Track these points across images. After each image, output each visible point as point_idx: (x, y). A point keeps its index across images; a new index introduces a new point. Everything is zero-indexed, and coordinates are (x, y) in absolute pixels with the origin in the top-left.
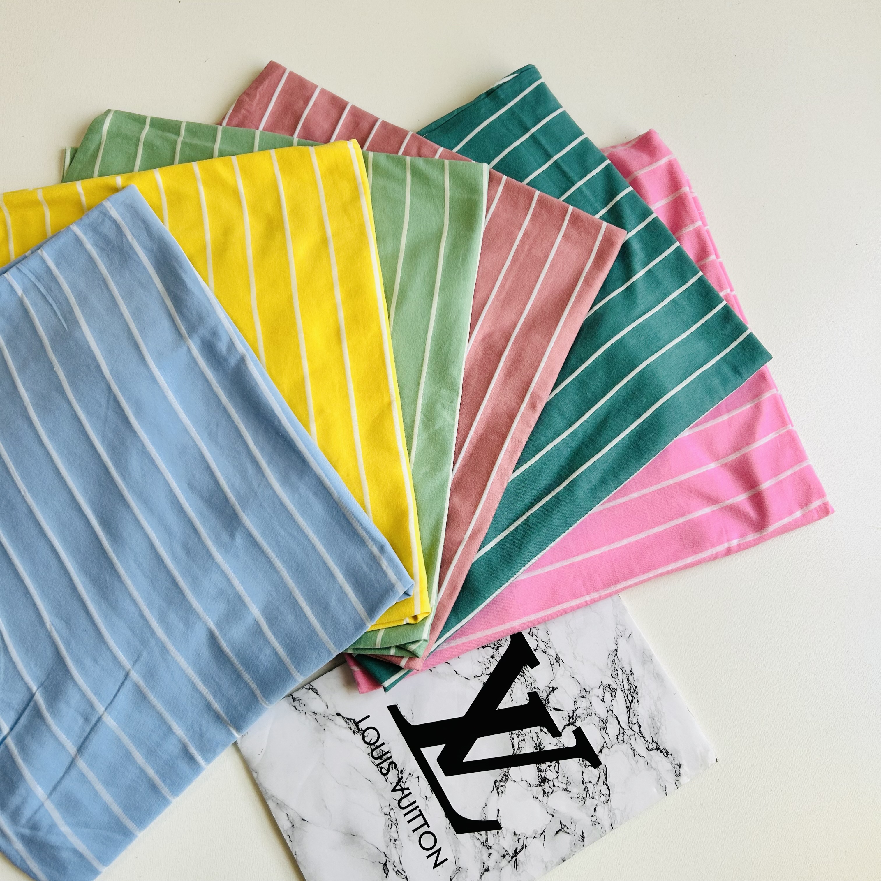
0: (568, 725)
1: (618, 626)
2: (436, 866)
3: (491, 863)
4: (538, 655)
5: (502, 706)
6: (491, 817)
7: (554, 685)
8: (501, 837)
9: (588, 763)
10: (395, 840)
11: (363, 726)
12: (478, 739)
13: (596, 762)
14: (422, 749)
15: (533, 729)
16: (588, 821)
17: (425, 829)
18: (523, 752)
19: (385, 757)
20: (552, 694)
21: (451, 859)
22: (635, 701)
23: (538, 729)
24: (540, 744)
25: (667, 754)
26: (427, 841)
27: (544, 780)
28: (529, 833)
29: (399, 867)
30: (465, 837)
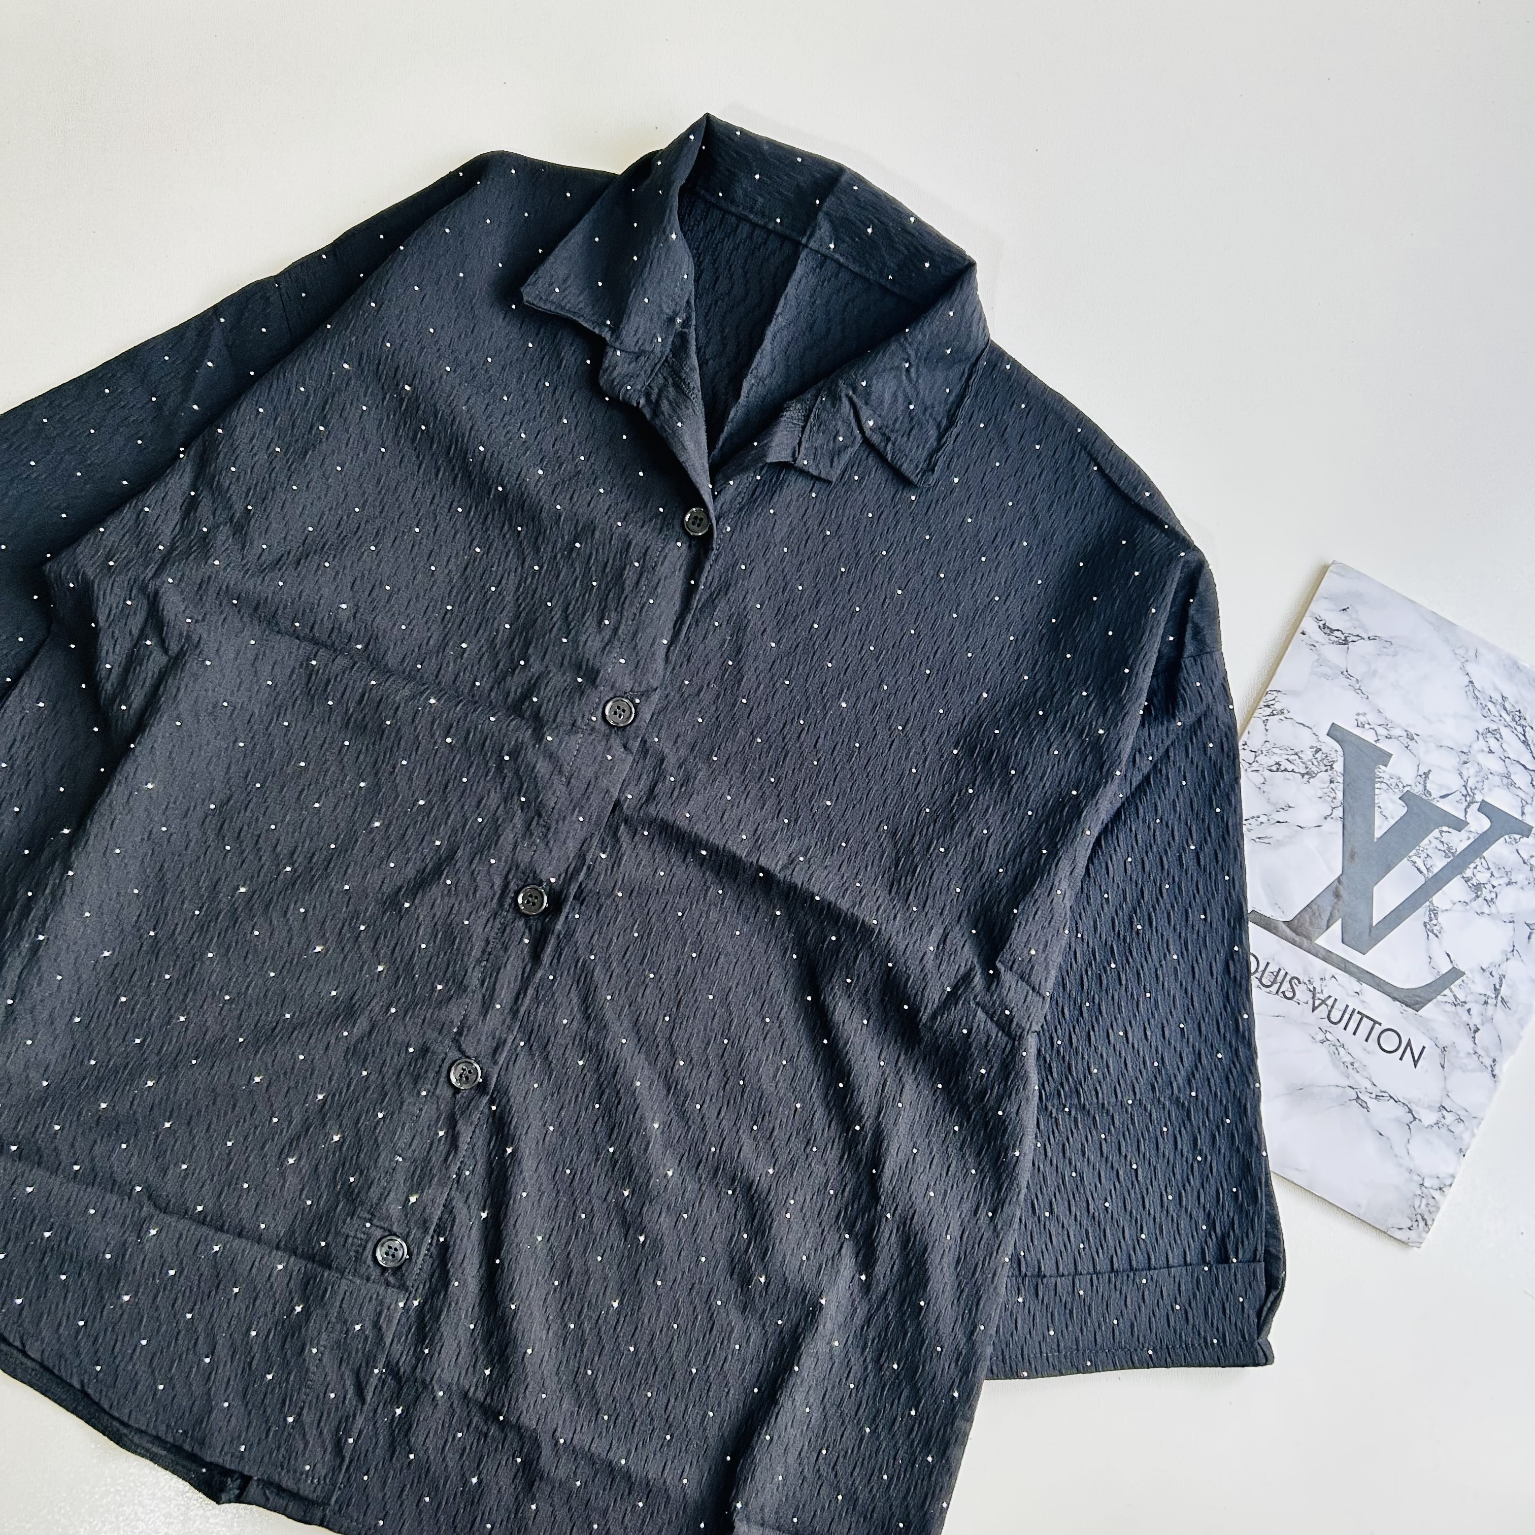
0: (1468, 806)
1: (1457, 651)
2: (1416, 1063)
3: (1476, 1020)
4: (1383, 745)
5: (1378, 834)
6: (1445, 967)
7: (1423, 769)
8: (1470, 985)
9: (1517, 837)
10: (1352, 1064)
12: (1375, 888)
13: (1525, 831)
14: (1317, 942)
15: (1430, 837)
17: (1378, 1029)
18: (1436, 870)
19: (1279, 978)
20: (1428, 781)
21: (1429, 1044)
22: (1528, 729)
23: (1436, 833)
24: (1449, 848)
26: (1390, 1042)
27: (1478, 887)
28: (1498, 958)
29: (1376, 1091)
30: (1428, 1010)
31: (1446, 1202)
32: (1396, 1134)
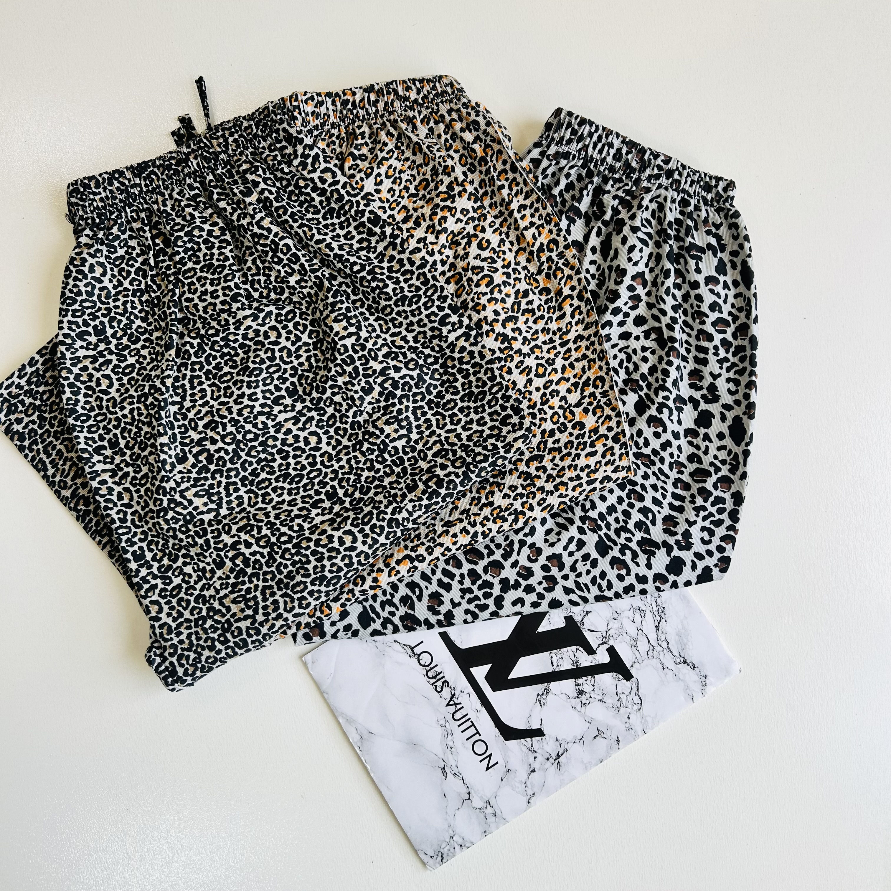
0: (602, 644)
2: (488, 768)
3: (536, 765)
5: (541, 629)
6: (535, 726)
7: (588, 609)
8: (545, 743)
9: (621, 677)
10: (451, 748)
11: (417, 650)
12: (521, 658)
13: (628, 676)
14: (472, 670)
15: (570, 648)
16: (623, 727)
17: (477, 737)
18: (562, 669)
19: (438, 677)
20: (586, 617)
21: (501, 763)
22: (663, 621)
23: (574, 648)
24: (577, 661)
25: (694, 667)
26: (480, 748)
27: (581, 692)
28: (570, 739)
29: (456, 771)
30: (513, 744)
31: (461, 856)
32: (454, 802)
